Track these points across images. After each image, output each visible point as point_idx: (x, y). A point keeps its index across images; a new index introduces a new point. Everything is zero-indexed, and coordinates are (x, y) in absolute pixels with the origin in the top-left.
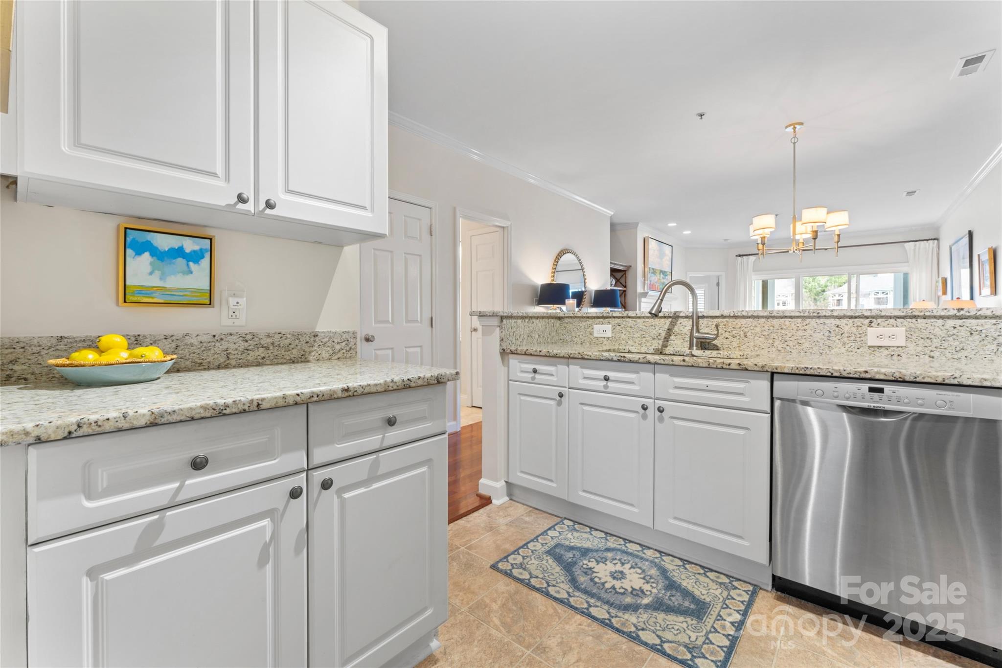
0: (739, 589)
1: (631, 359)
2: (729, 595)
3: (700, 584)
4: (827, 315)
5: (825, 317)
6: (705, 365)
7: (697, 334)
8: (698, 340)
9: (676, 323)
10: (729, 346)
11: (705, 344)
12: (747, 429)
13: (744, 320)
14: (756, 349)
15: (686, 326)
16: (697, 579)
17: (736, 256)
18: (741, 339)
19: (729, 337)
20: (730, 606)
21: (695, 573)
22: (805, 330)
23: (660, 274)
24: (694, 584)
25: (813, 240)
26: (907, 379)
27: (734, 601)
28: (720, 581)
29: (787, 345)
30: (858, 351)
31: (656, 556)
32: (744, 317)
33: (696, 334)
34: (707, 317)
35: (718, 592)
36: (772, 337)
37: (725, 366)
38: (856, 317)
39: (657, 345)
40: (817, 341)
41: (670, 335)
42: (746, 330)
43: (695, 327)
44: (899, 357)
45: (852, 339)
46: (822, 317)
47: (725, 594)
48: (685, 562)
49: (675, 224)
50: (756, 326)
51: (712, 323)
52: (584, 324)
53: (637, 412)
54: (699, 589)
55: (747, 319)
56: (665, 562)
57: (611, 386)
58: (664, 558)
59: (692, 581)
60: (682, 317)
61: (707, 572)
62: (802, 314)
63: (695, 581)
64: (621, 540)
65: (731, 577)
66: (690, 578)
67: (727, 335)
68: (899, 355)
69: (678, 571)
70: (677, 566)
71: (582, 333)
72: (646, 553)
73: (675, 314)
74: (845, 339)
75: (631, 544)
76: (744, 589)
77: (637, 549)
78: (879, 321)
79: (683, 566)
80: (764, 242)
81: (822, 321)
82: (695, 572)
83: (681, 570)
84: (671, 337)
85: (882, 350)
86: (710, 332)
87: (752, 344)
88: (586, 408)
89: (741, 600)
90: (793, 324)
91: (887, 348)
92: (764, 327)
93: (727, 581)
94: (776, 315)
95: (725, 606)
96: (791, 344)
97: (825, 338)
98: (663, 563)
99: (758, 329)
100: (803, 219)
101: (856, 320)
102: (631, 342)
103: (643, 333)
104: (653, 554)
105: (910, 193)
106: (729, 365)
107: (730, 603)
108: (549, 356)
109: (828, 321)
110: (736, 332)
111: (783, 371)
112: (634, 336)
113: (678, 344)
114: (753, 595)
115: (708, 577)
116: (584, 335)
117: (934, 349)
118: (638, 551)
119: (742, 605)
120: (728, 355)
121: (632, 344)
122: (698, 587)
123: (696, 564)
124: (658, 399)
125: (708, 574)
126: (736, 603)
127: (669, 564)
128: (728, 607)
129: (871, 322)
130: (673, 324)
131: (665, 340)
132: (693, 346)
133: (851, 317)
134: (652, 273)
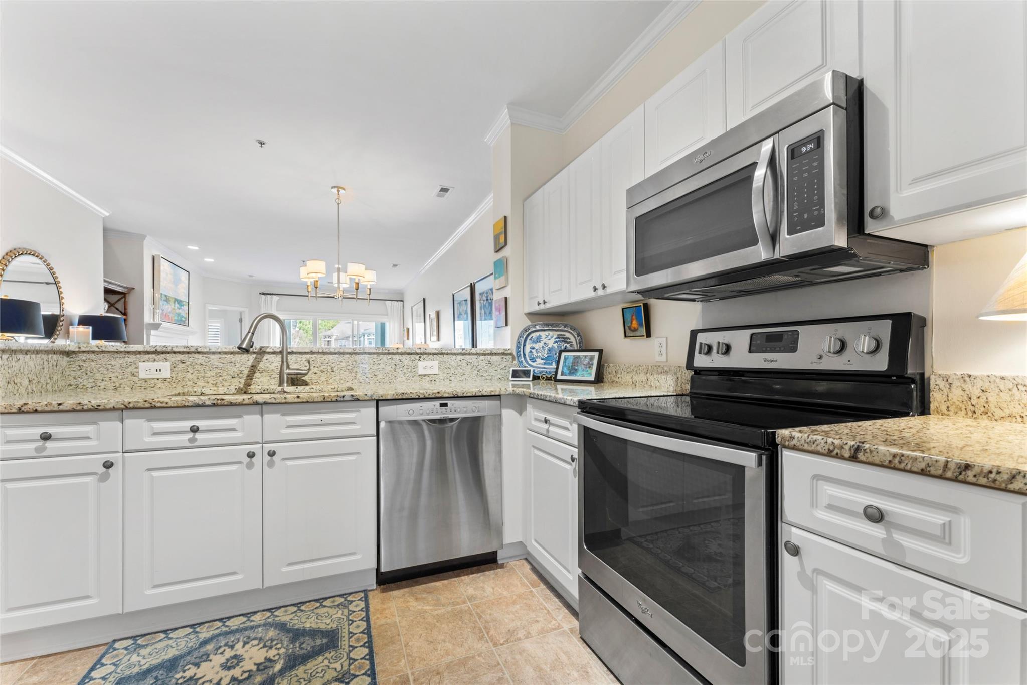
0: (355, 601)
1: (232, 402)
2: (349, 611)
3: (322, 617)
4: (394, 352)
5: (393, 354)
6: (321, 399)
7: (288, 371)
8: (289, 376)
9: (261, 359)
10: (318, 381)
11: (296, 380)
12: (358, 453)
13: (331, 356)
14: (342, 382)
15: (272, 363)
16: (317, 614)
17: (260, 293)
18: (328, 373)
19: (317, 372)
20: (355, 619)
21: (313, 610)
22: (379, 364)
23: (174, 303)
24: (317, 620)
25: (356, 290)
26: (459, 395)
27: (356, 613)
28: (336, 603)
29: (367, 378)
30: (413, 379)
31: (266, 616)
32: (331, 353)
33: (286, 371)
34: (296, 353)
35: (339, 615)
36: (355, 371)
37: (339, 399)
38: (411, 354)
39: (237, 384)
40: (388, 373)
41: (255, 373)
42: (333, 365)
43: (285, 363)
44: (435, 382)
45: (409, 370)
46: (391, 353)
47: (346, 612)
48: (299, 605)
49: (196, 248)
50: (341, 362)
51: (301, 359)
52: (121, 361)
53: (240, 462)
54: (323, 621)
55: (334, 355)
56: (279, 616)
57: (200, 437)
58: (276, 613)
59: (313, 618)
60: (269, 353)
61: (323, 602)
62: (377, 351)
63: (316, 617)
64: (217, 622)
65: (344, 595)
66: (310, 617)
67: (316, 370)
68: (435, 381)
69: (296, 618)
70: (292, 613)
71: (117, 374)
72: (254, 619)
73: (261, 349)
74: (405, 370)
75: (232, 620)
76: (358, 599)
77: (243, 621)
78: (425, 356)
79: (299, 610)
80: (317, 285)
81: (390, 356)
82: (313, 608)
83: (299, 614)
84: (255, 375)
85: (426, 377)
86: (300, 368)
87: (338, 378)
88: (155, 474)
89: (360, 609)
90: (370, 360)
91: (429, 375)
92: (348, 362)
93: (342, 600)
94: (359, 351)
95: (350, 622)
96: (369, 376)
97: (393, 370)
98: (277, 619)
99: (343, 364)
100: (348, 272)
101: (412, 356)
102: (201, 383)
103: (219, 371)
104: (263, 616)
105: (395, 266)
106: (343, 397)
107: (354, 617)
108: (83, 410)
109: (394, 357)
110: (324, 367)
111: (387, 398)
112: (206, 375)
113: (266, 382)
114: (366, 599)
115: (325, 606)
116: (120, 377)
117: (452, 375)
118: (244, 623)
119: (362, 613)
120: (321, 389)
121: (203, 385)
122: (322, 620)
123: (310, 601)
124: (267, 442)
125: (324, 603)
126: (357, 614)
127: (283, 616)
128: (353, 621)
129: (420, 357)
130: (258, 361)
131: (248, 378)
132: (283, 383)
133: (409, 354)
134: (164, 301)
